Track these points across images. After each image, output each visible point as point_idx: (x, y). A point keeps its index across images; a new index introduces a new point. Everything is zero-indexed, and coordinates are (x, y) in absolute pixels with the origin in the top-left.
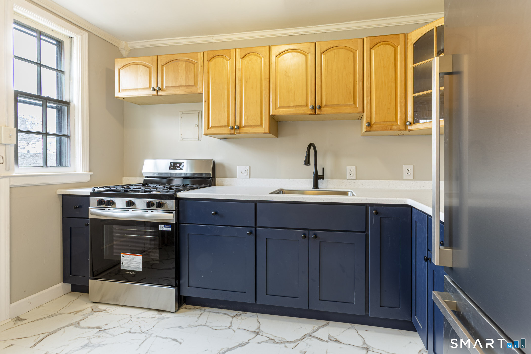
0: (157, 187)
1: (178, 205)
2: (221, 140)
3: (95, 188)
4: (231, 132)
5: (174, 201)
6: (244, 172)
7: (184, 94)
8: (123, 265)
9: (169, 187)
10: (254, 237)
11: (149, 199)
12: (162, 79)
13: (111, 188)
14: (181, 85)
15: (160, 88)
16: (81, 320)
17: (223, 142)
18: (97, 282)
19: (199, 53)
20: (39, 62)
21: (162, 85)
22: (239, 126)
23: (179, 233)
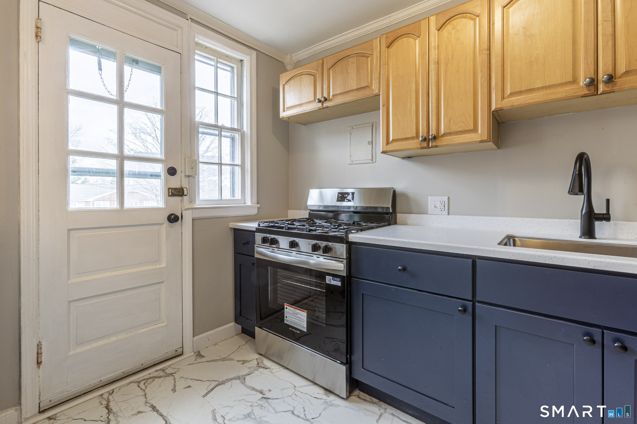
0: (323, 224)
1: (349, 252)
2: (403, 160)
3: (260, 223)
4: (423, 146)
5: (345, 245)
6: (438, 205)
7: (355, 101)
8: (286, 319)
9: (337, 224)
10: (470, 318)
11: (314, 240)
12: (328, 86)
13: (274, 224)
14: (351, 89)
15: (326, 98)
16: (246, 375)
17: (405, 162)
18: (262, 331)
19: (374, 40)
20: (216, 91)
21: (328, 94)
22: (436, 135)
23: (350, 290)
